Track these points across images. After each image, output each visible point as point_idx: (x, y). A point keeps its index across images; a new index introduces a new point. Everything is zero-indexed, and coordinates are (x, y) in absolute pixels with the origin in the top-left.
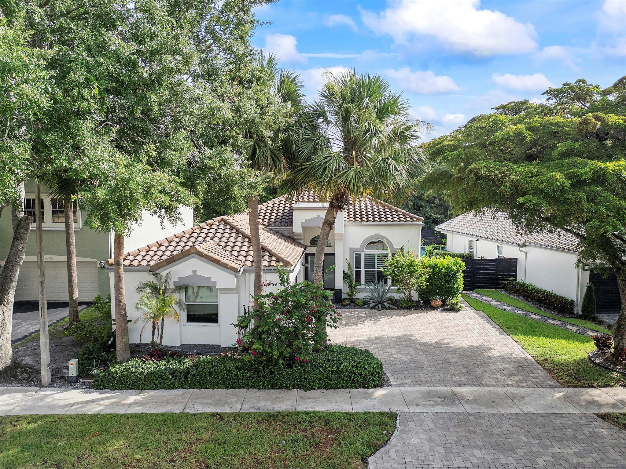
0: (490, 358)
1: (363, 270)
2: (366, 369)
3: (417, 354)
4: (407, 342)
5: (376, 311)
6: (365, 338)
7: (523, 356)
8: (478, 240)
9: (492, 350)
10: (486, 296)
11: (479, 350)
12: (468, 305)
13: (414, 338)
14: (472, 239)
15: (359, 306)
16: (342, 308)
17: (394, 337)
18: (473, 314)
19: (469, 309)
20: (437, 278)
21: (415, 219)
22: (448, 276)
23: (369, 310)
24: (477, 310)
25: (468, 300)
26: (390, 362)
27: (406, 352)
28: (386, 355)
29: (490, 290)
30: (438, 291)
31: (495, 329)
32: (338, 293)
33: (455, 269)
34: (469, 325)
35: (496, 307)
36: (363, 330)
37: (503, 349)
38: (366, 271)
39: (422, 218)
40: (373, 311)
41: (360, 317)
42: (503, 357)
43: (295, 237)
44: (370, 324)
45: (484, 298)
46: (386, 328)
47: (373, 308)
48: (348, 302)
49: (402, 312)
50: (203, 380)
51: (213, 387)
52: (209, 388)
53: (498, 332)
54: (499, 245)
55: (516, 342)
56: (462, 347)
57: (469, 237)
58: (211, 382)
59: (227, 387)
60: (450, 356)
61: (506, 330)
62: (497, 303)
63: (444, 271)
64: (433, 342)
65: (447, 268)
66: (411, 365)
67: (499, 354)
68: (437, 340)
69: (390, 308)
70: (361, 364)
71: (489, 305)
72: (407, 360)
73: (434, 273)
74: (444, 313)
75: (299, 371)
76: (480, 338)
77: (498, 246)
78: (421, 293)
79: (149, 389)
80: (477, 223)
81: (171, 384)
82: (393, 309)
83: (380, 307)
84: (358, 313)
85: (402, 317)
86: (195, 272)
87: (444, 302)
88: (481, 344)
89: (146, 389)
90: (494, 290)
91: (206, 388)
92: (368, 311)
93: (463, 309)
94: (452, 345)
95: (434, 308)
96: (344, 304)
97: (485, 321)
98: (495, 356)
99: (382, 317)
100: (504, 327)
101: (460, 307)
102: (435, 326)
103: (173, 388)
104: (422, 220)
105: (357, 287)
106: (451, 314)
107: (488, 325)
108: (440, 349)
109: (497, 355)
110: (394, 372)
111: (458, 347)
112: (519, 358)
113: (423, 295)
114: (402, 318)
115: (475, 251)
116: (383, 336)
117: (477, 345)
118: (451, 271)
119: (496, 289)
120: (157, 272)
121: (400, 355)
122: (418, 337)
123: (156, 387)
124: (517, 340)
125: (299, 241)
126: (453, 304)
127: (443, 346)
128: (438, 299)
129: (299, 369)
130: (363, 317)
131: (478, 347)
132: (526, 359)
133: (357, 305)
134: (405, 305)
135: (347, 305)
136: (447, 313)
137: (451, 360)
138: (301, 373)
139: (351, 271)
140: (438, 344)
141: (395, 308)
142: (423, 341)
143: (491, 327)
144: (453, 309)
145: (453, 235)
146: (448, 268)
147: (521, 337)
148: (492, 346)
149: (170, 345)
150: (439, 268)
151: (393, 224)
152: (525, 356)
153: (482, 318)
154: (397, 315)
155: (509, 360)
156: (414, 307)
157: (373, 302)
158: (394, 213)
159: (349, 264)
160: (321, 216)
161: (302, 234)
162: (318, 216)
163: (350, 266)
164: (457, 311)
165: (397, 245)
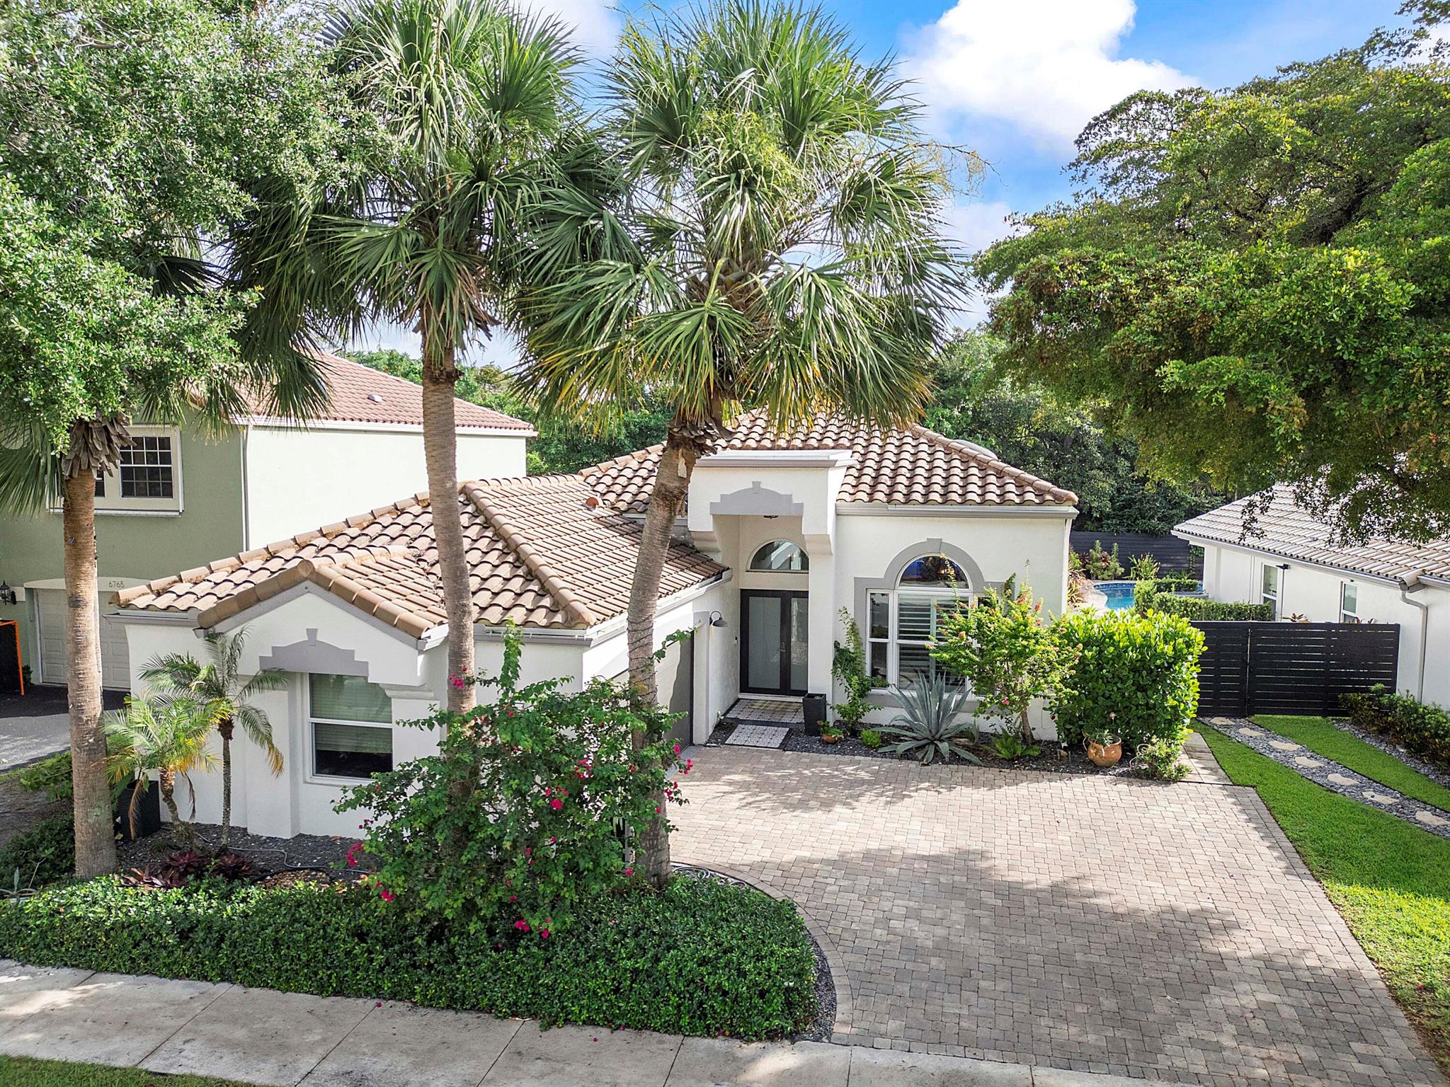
0: (1221, 960)
1: (893, 643)
2: (742, 974)
3: (973, 922)
4: (957, 878)
5: (913, 765)
6: (832, 853)
7: (1344, 963)
8: (1285, 567)
9: (1236, 932)
10: (1286, 736)
11: (1191, 926)
12: (1214, 764)
13: (984, 864)
14: (1273, 563)
15: (870, 749)
16: (818, 751)
17: (923, 858)
18: (1219, 794)
19: (1212, 779)
20: (1110, 675)
21: (1048, 497)
22: (1144, 673)
23: (895, 764)
24: (1233, 782)
25: (1220, 745)
26: (867, 944)
27: (939, 914)
28: (869, 916)
29: (1306, 718)
30: (1113, 715)
31: (1276, 854)
32: (815, 705)
33: (1168, 649)
34: (1189, 833)
35: (1304, 776)
36: (842, 826)
37: (1280, 932)
38: (902, 647)
39: (1072, 495)
40: (904, 765)
41: (854, 783)
42: (1267, 962)
43: (697, 545)
44: (871, 807)
45: (1274, 744)
46: (916, 825)
47: (907, 755)
48: (837, 735)
49: (991, 773)
50: (258, 961)
51: (284, 986)
52: (272, 987)
53: (1283, 864)
54: (1347, 581)
55: (1337, 907)
56: (1136, 911)
57: (1265, 557)
58: (279, 969)
59: (321, 990)
60: (1080, 941)
61: (1313, 858)
62: (1314, 764)
63: (1132, 654)
64: (1045, 882)
65: (1142, 646)
66: (934, 962)
67: (1258, 949)
68: (1058, 877)
69: (955, 759)
70: (734, 956)
71: (1285, 768)
72: (929, 944)
73: (1100, 659)
74: (1123, 787)
75: (531, 961)
76: (1210, 884)
77: (1343, 586)
78: (1065, 718)
79: (115, 971)
80: (1291, 516)
81: (174, 963)
82: (970, 762)
83: (931, 755)
84: (857, 767)
85: (983, 790)
86: (312, 633)
87: (1128, 751)
88: (1209, 905)
89: (106, 970)
90: (1319, 718)
91: (266, 985)
92: (888, 764)
93: (1189, 777)
94: (1102, 901)
95: (1095, 768)
96: (825, 737)
97: (1250, 820)
98: (1241, 954)
99: (922, 785)
100: (1308, 848)
101: (1179, 770)
102: (1075, 829)
103: (176, 976)
104: (1070, 499)
105: (874, 691)
106: (1146, 789)
107: (1255, 836)
108: (1056, 910)
109: (1247, 954)
110: (864, 984)
111: (1121, 910)
112: (1326, 972)
113: (1068, 726)
114: (981, 794)
115: (1278, 599)
116: (889, 851)
117: (1193, 906)
118: (1156, 656)
119: (1324, 716)
120: (218, 628)
121: (913, 924)
122: (1001, 863)
123: (133, 969)
124: (1341, 901)
125: (711, 556)
126: (1154, 757)
127: (1071, 902)
128: (1108, 742)
129: (533, 956)
130: (863, 782)
131: (1191, 916)
132: (1351, 977)
133: (864, 744)
134: (1004, 753)
135: (835, 743)
136: (1134, 788)
137: (1079, 956)
138: (535, 966)
139: (859, 644)
140: (1058, 892)
141: (974, 758)
142: (1013, 877)
143: (1263, 847)
144: (1154, 774)
145: (1219, 550)
146: (1146, 646)
147: (1359, 891)
148: (1242, 916)
149: (265, 834)
150: (1117, 648)
151: (982, 510)
152: (1352, 965)
153: (1243, 811)
154: (972, 783)
155: (1285, 975)
156: (1037, 759)
157: (914, 738)
158: (992, 479)
159: (853, 625)
160: (763, 486)
161: (716, 535)
162: (756, 484)
163: (854, 630)
164: (1169, 781)
165: (994, 574)
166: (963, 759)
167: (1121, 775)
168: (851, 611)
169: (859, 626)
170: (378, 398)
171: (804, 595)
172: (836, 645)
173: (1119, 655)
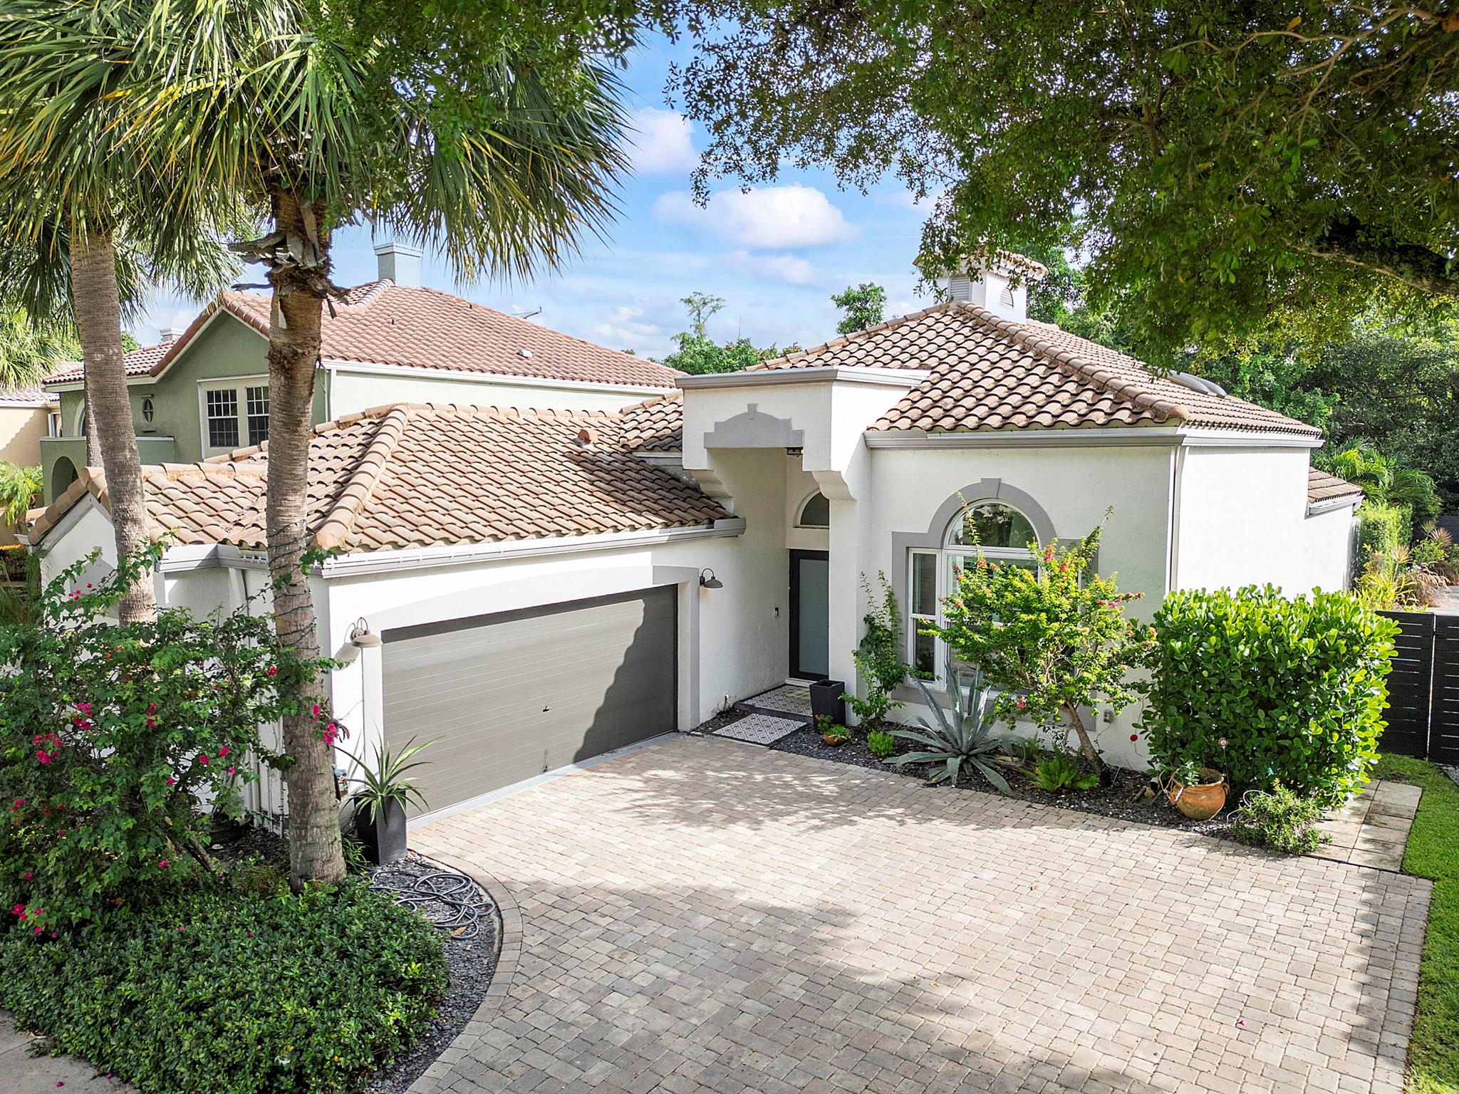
1: (940, 619)
5: (912, 783)
15: (874, 758)
16: (810, 754)
24: (1403, 870)
25: (1439, 809)
30: (1224, 743)
40: (900, 782)
43: (704, 488)
73: (1196, 655)
82: (995, 789)
92: (881, 778)
93: (1324, 851)
101: (1307, 838)
113: (1161, 753)
118: (1287, 654)
125: (722, 502)
126: (1264, 812)
133: (871, 751)
134: (1043, 782)
135: (837, 746)
139: (898, 620)
141: (1003, 784)
146: (1271, 637)
159: (891, 595)
160: (759, 410)
161: (717, 475)
162: (752, 407)
163: (891, 602)
164: (1285, 852)
165: (1069, 526)
166: (989, 784)
167: (1213, 834)
168: (888, 576)
169: (899, 596)
170: (526, 353)
171: (823, 556)
172: (869, 620)
173: (1225, 651)
